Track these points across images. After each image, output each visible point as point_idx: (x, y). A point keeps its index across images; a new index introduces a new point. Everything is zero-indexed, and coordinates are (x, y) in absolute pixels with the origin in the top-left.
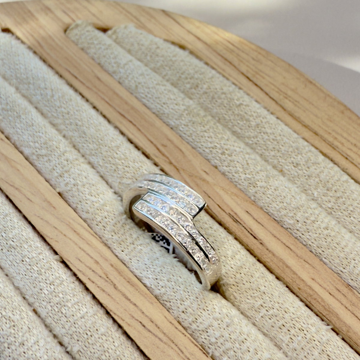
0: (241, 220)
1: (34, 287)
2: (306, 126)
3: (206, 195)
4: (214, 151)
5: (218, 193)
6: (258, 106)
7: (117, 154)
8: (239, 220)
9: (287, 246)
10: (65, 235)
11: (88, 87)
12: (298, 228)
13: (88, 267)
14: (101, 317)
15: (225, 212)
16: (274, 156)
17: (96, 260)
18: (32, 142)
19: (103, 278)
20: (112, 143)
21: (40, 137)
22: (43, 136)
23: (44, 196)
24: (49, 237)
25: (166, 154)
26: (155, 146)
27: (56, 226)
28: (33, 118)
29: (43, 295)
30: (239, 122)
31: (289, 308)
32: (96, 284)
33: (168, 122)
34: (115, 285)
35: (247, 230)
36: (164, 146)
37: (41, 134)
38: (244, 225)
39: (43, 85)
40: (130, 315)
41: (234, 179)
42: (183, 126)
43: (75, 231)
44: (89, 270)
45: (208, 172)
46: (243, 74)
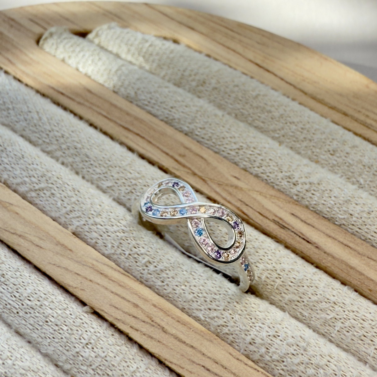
0: (288, 224)
1: (67, 351)
2: (333, 108)
3: (242, 203)
4: (241, 152)
5: (255, 199)
6: (276, 94)
7: (131, 173)
8: (286, 226)
9: (346, 245)
10: (91, 281)
11: (79, 103)
12: (353, 223)
13: (126, 313)
14: (155, 370)
15: (269, 219)
16: (306, 147)
17: (134, 303)
18: (27, 177)
19: (147, 323)
20: (123, 162)
21: (35, 170)
22: (39, 167)
23: (55, 239)
24: (72, 287)
25: (187, 164)
26: (172, 157)
27: (77, 272)
28: (21, 148)
29: (81, 358)
30: (259, 115)
31: (366, 315)
32: (141, 332)
33: (181, 128)
34: (163, 328)
35: (297, 235)
36: (183, 156)
37: (35, 166)
38: (293, 230)
39: (26, 108)
40: (189, 360)
41: (270, 180)
42: (199, 130)
43: (101, 274)
44: (128, 316)
45: (239, 177)
46: (251, 61)
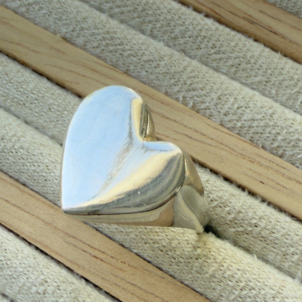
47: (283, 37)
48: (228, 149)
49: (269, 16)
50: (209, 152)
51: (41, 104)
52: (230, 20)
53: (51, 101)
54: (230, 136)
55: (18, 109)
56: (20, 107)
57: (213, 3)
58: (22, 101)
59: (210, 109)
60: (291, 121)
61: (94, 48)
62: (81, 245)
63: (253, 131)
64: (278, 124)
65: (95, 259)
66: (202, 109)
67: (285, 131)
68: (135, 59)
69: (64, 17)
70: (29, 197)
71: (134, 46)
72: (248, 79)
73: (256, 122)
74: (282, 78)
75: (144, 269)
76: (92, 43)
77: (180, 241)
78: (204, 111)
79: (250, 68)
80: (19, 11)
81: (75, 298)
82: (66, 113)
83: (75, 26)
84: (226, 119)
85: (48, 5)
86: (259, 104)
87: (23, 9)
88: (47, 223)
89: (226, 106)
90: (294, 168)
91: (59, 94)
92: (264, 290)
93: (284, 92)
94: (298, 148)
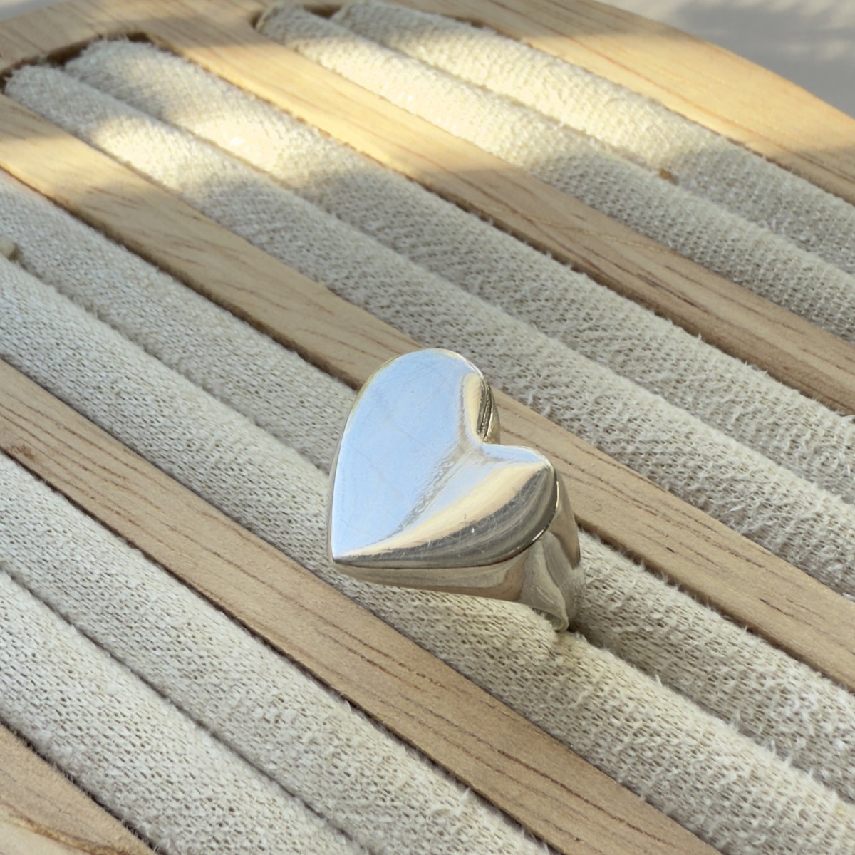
0: (662, 281)
5: (610, 247)
8: (658, 282)
9: (749, 309)
10: (363, 352)
12: (760, 277)
23: (305, 296)
25: (502, 198)
26: (477, 189)
27: (343, 341)
35: (676, 295)
36: (495, 187)
37: (265, 198)
38: (669, 289)
41: (632, 220)
43: (379, 343)
45: (584, 216)
47: (705, 311)
48: (612, 490)
49: (682, 276)
50: (578, 492)
51: (287, 393)
52: (617, 277)
53: (305, 389)
54: (614, 468)
55: (246, 401)
56: (249, 396)
57: (588, 249)
58: (253, 386)
59: (579, 420)
60: (721, 448)
61: (382, 307)
62: (347, 640)
63: (655, 461)
64: (699, 450)
65: (370, 666)
66: (566, 420)
67: (711, 464)
68: (452, 329)
69: (333, 254)
70: (256, 549)
71: (452, 308)
72: (644, 376)
73: (660, 446)
74: (704, 377)
75: (458, 689)
76: (380, 299)
77: (526, 641)
78: (569, 423)
79: (650, 356)
80: (256, 241)
81: (332, 733)
82: (330, 410)
83: (351, 269)
84: (609, 438)
85: (308, 233)
86: (666, 416)
87: (264, 238)
88: (286, 597)
89: (608, 416)
90: (726, 528)
91: (319, 379)
92: (676, 736)
93: (708, 401)
94: (733, 495)
